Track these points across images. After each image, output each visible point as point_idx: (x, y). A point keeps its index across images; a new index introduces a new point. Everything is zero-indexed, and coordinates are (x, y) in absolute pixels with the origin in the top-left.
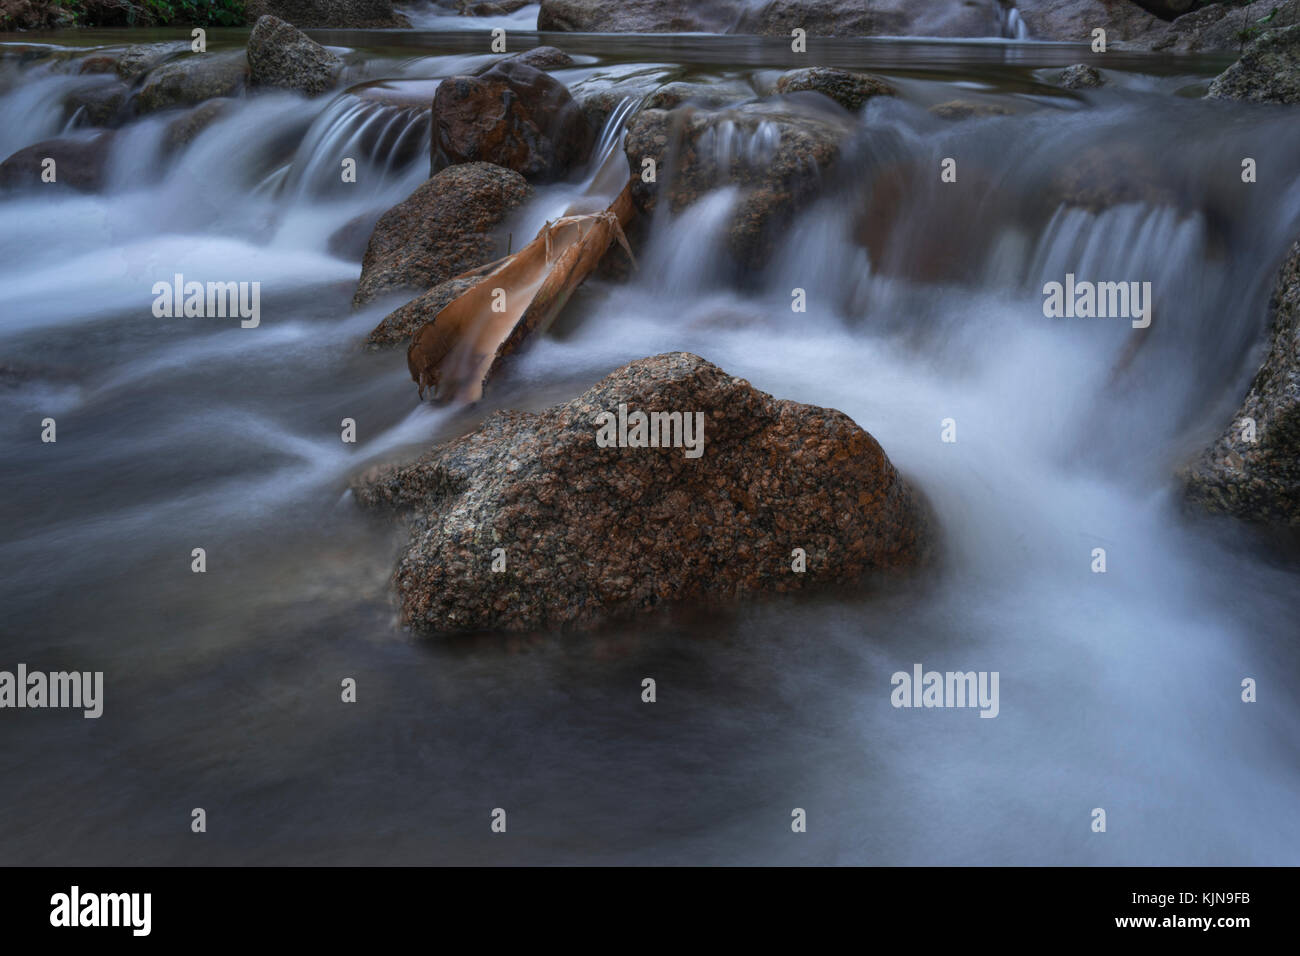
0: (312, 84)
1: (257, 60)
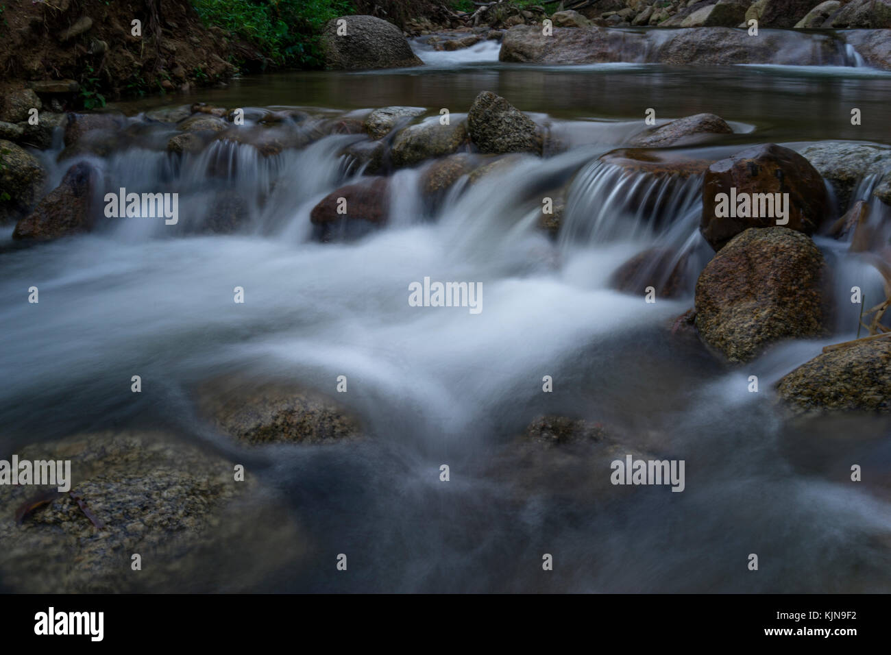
0: (523, 141)
1: (478, 123)
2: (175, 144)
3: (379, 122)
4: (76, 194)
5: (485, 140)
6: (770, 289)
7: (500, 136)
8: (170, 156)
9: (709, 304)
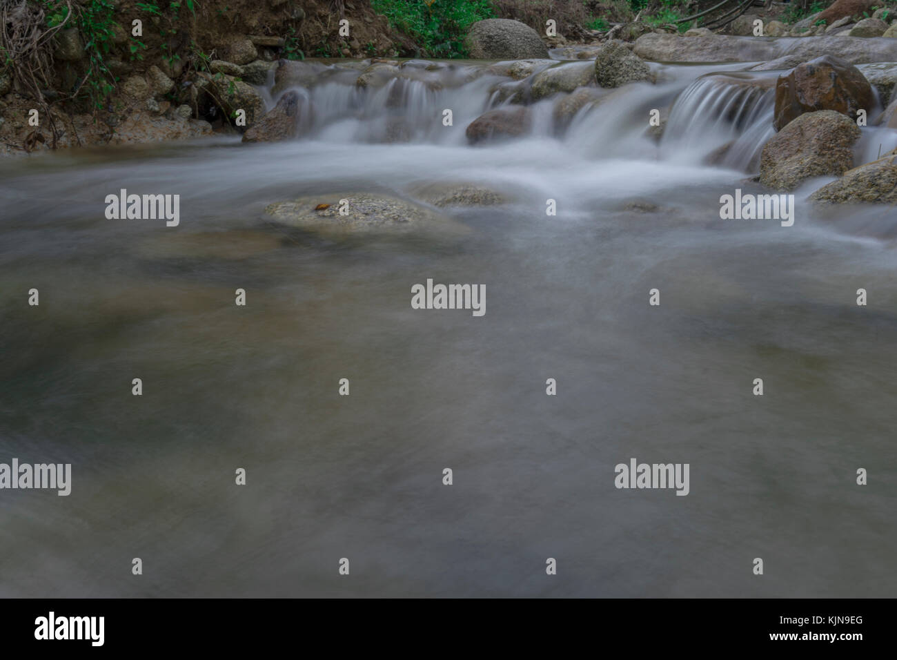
1: (603, 66)
2: (362, 80)
3: (522, 67)
4: (288, 114)
5: (608, 80)
6: (813, 145)
7: (620, 76)
8: (357, 89)
9: (769, 162)
